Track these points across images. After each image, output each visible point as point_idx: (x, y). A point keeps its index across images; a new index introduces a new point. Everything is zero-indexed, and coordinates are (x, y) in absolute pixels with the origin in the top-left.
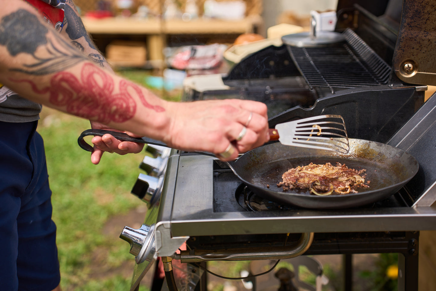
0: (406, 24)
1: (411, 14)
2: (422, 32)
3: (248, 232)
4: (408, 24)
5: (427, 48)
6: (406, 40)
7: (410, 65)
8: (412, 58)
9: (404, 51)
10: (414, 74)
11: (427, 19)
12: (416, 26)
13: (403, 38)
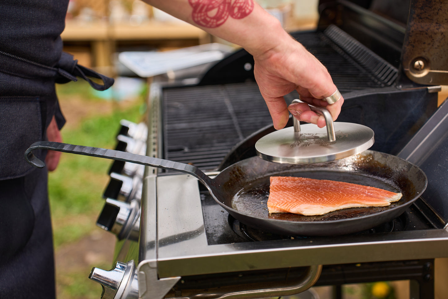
0: (415, 16)
1: (421, 4)
2: (434, 24)
3: (252, 267)
4: (418, 16)
5: (440, 42)
6: (417, 34)
7: (421, 63)
8: (423, 54)
9: (413, 47)
10: (425, 73)
11: (439, 9)
12: (427, 18)
13: (413, 31)
